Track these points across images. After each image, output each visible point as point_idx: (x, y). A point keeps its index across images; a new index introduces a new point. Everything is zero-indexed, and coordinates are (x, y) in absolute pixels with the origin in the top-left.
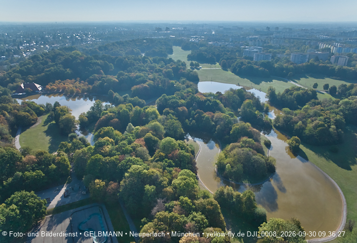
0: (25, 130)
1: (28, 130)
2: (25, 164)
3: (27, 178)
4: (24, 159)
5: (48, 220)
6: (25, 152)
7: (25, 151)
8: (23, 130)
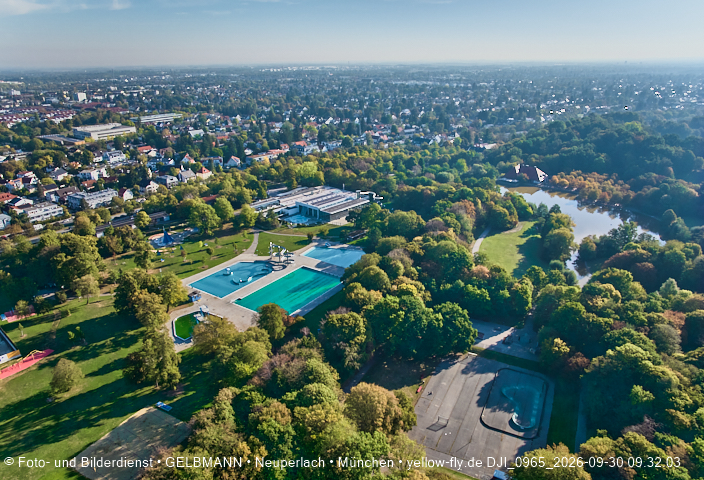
0: (493, 235)
1: (497, 236)
2: (473, 274)
3: (469, 293)
4: (474, 268)
5: (470, 360)
6: (479, 260)
7: (480, 258)
8: (491, 234)
